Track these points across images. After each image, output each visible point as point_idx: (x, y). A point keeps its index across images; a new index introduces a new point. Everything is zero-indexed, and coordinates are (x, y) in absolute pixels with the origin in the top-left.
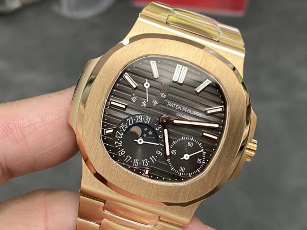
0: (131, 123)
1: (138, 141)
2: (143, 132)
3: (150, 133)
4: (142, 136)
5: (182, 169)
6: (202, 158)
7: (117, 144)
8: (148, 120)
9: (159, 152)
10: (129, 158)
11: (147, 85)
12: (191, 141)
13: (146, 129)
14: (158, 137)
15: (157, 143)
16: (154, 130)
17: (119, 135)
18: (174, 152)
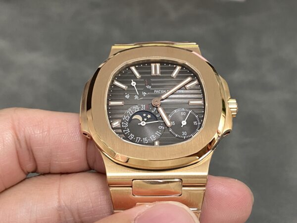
0: (131, 113)
1: (141, 124)
2: (143, 118)
3: (149, 116)
4: (143, 120)
5: (184, 133)
6: (197, 121)
7: (126, 132)
8: (143, 108)
9: (161, 127)
10: (138, 139)
11: (134, 84)
12: (183, 111)
13: (144, 115)
14: (155, 117)
15: (157, 120)
16: (150, 113)
17: (124, 125)
18: (173, 123)
